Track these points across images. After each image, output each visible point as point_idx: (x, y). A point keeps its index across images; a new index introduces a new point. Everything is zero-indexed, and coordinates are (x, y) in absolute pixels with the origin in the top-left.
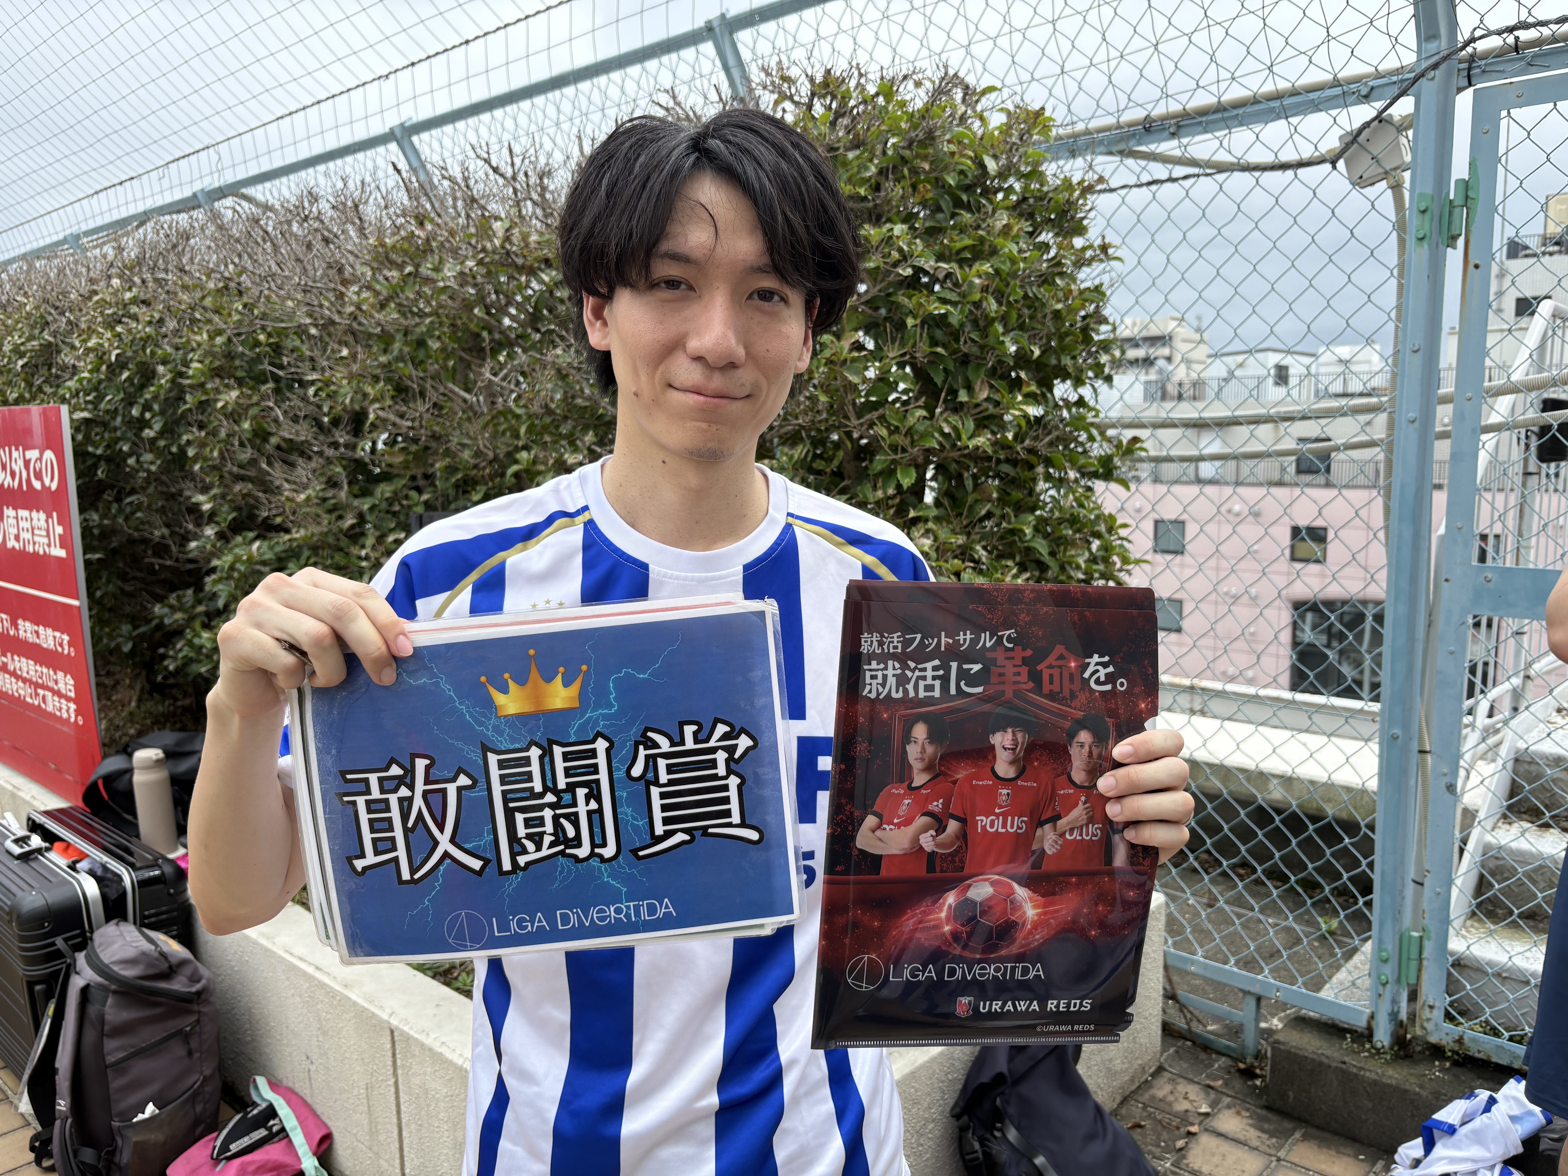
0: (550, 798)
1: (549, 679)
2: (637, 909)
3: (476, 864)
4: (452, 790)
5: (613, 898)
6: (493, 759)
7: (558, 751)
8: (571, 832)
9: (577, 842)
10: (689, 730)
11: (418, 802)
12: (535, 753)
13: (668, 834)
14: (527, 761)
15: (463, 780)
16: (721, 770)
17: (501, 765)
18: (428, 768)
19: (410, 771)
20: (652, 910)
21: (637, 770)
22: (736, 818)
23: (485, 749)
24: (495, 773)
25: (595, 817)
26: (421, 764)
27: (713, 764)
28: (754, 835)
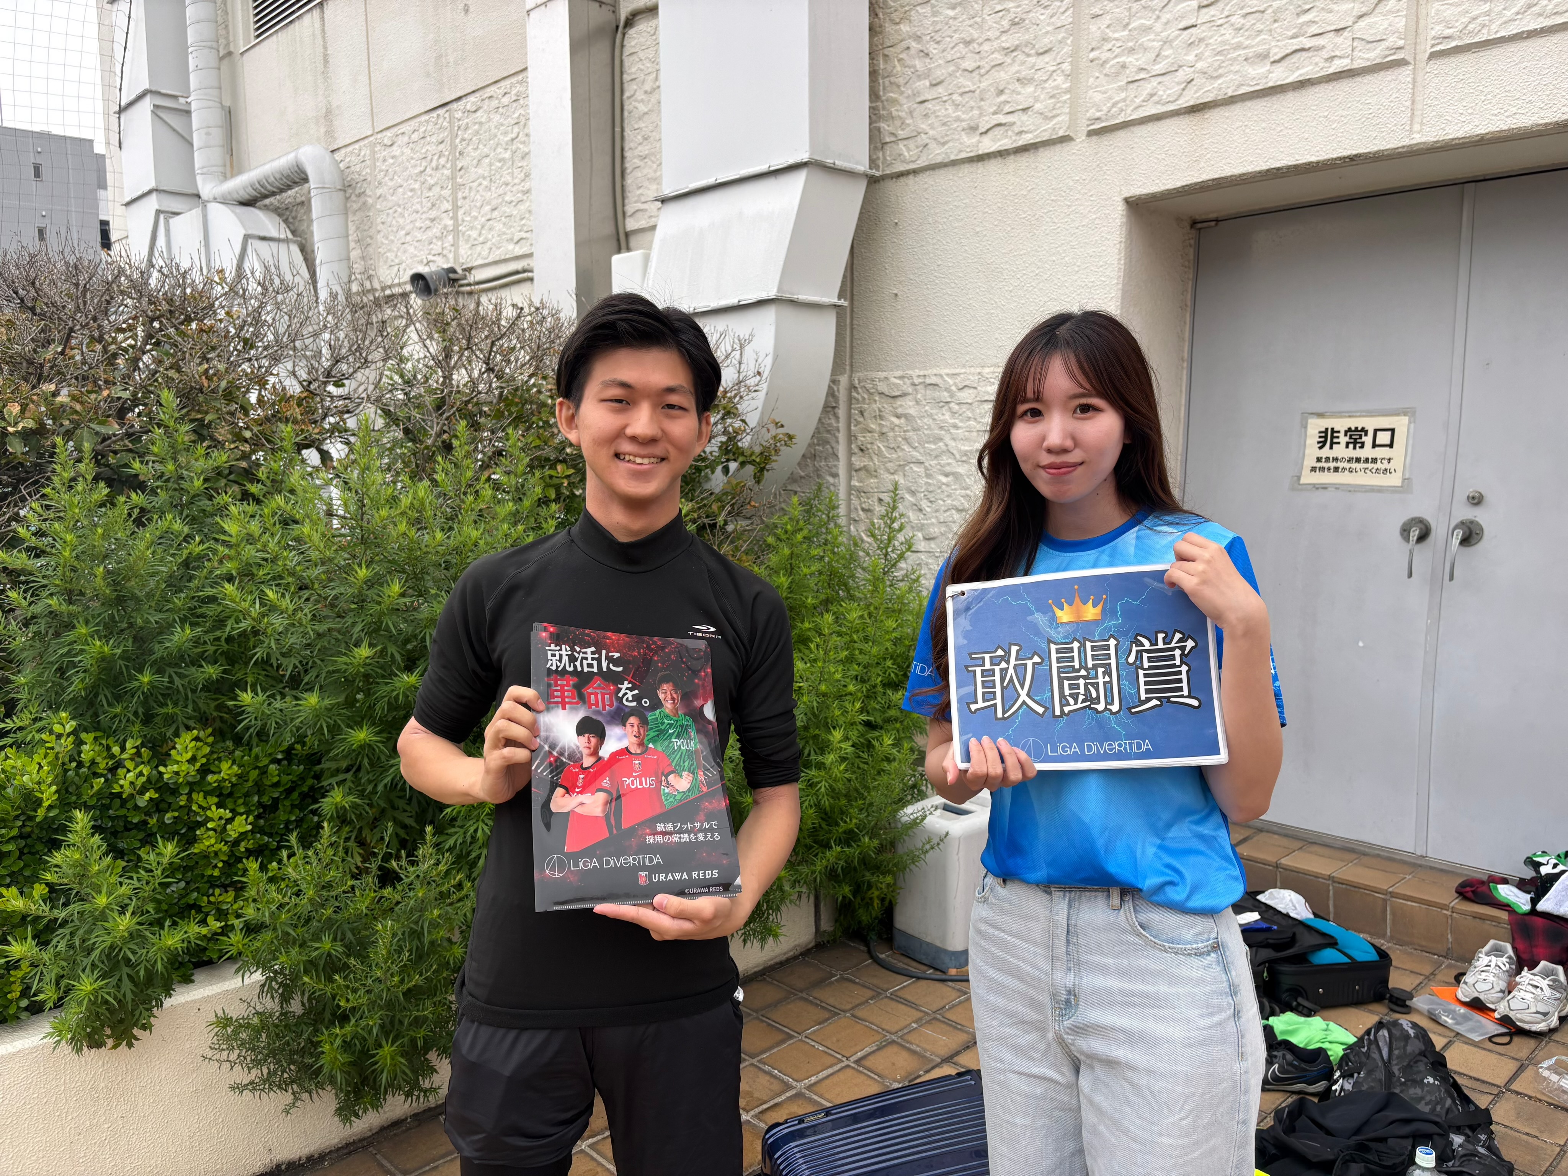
0: (1083, 672)
1: (1085, 602)
2: (1130, 744)
3: (1040, 710)
4: (1030, 664)
5: (1116, 737)
6: (1053, 647)
7: (1089, 645)
8: (1094, 695)
9: (1097, 700)
10: (1161, 636)
11: (1011, 671)
12: (1076, 645)
13: (1148, 700)
14: (1071, 650)
15: (1036, 659)
16: (1178, 662)
18: (1018, 651)
19: (1008, 653)
20: (1139, 746)
21: (1131, 659)
22: (1186, 692)
23: (1050, 641)
24: (1054, 656)
25: (1108, 685)
26: (1014, 649)
27: (1173, 657)
28: (1195, 703)
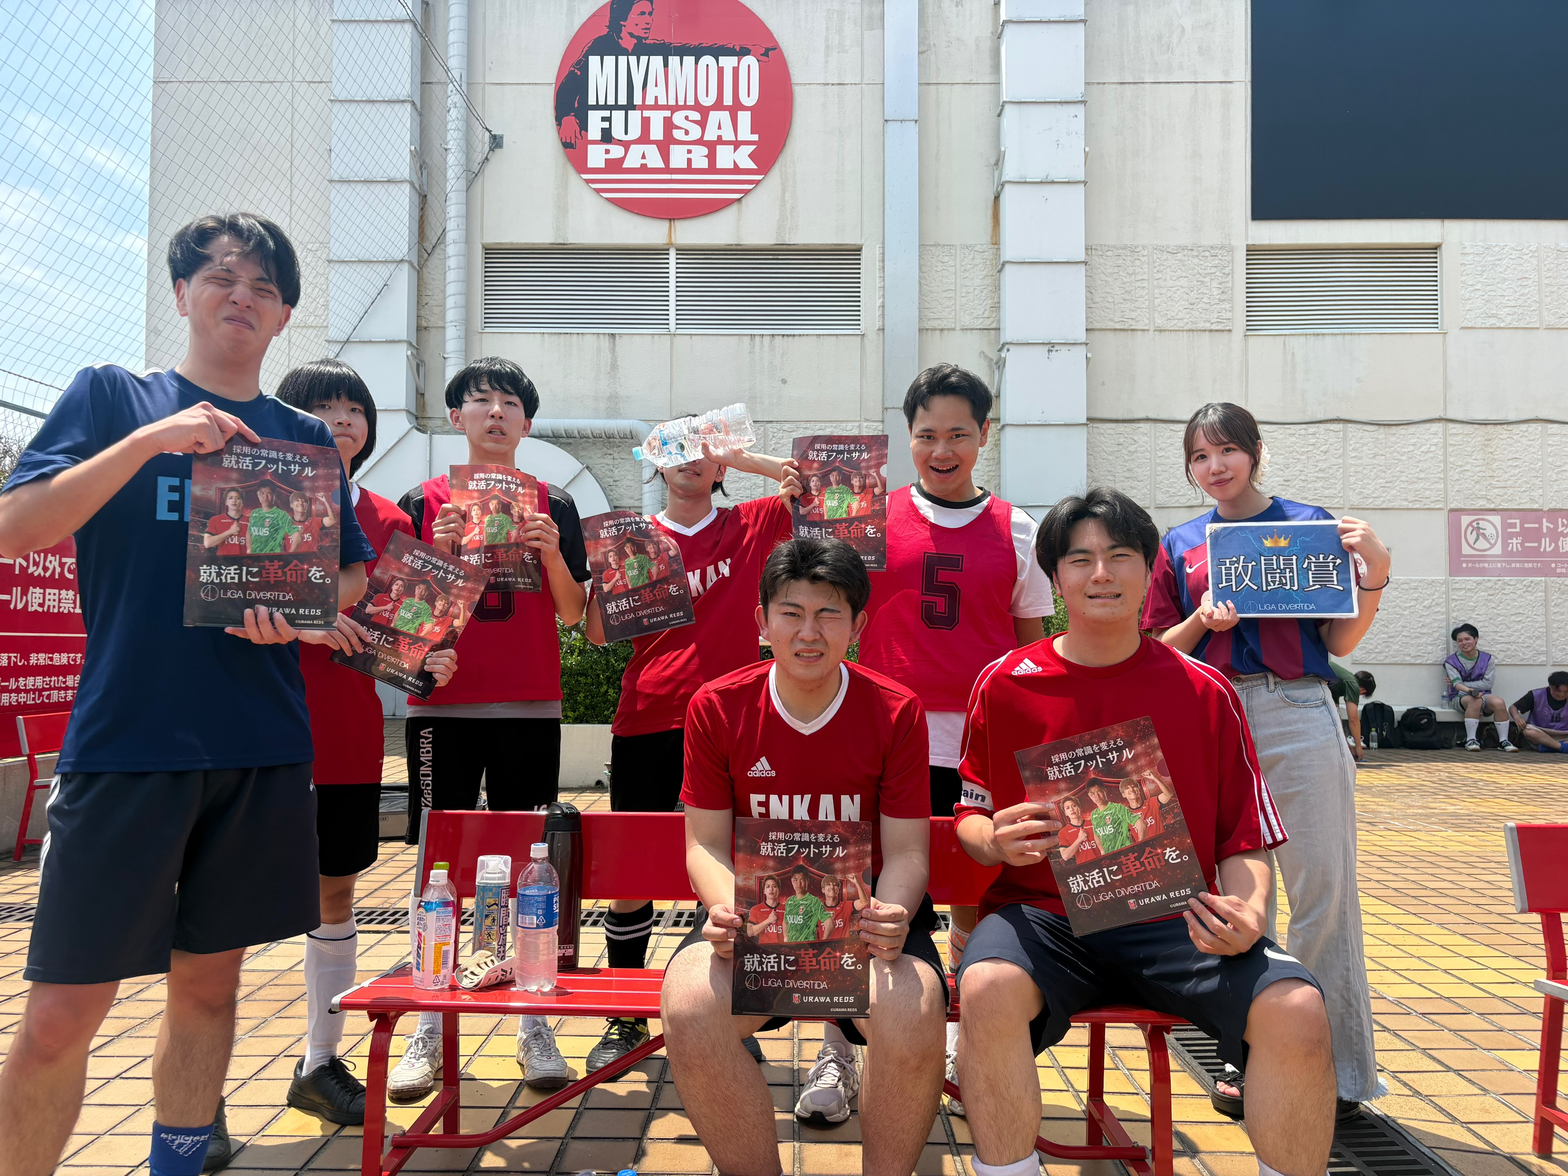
0: (1278, 571)
1: (1280, 538)
2: (1303, 606)
3: (1256, 588)
4: (1250, 565)
5: (1296, 602)
6: (1263, 558)
7: (1281, 558)
8: (1284, 581)
9: (1286, 584)
10: (1321, 556)
11: (1240, 568)
12: (1274, 558)
13: (1314, 585)
14: (1272, 560)
15: (1254, 563)
16: (1331, 568)
17: (1265, 560)
18: (1244, 559)
19: (1239, 560)
20: (1308, 607)
21: (1305, 566)
22: (1335, 583)
23: (1261, 555)
24: (1263, 562)
25: (1292, 578)
26: (1242, 558)
27: (1329, 566)
28: (1341, 588)
